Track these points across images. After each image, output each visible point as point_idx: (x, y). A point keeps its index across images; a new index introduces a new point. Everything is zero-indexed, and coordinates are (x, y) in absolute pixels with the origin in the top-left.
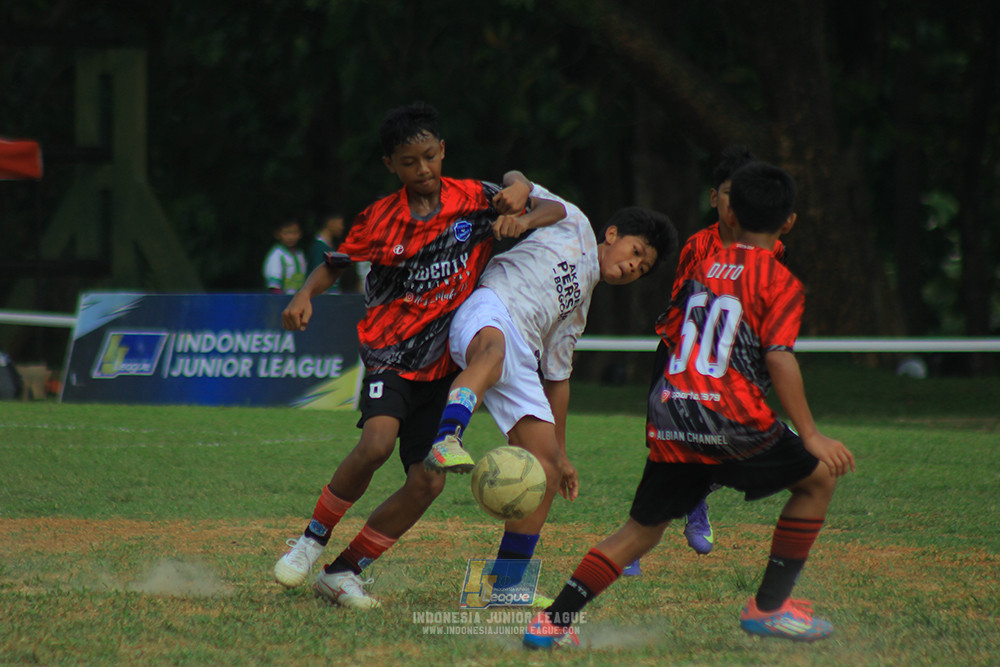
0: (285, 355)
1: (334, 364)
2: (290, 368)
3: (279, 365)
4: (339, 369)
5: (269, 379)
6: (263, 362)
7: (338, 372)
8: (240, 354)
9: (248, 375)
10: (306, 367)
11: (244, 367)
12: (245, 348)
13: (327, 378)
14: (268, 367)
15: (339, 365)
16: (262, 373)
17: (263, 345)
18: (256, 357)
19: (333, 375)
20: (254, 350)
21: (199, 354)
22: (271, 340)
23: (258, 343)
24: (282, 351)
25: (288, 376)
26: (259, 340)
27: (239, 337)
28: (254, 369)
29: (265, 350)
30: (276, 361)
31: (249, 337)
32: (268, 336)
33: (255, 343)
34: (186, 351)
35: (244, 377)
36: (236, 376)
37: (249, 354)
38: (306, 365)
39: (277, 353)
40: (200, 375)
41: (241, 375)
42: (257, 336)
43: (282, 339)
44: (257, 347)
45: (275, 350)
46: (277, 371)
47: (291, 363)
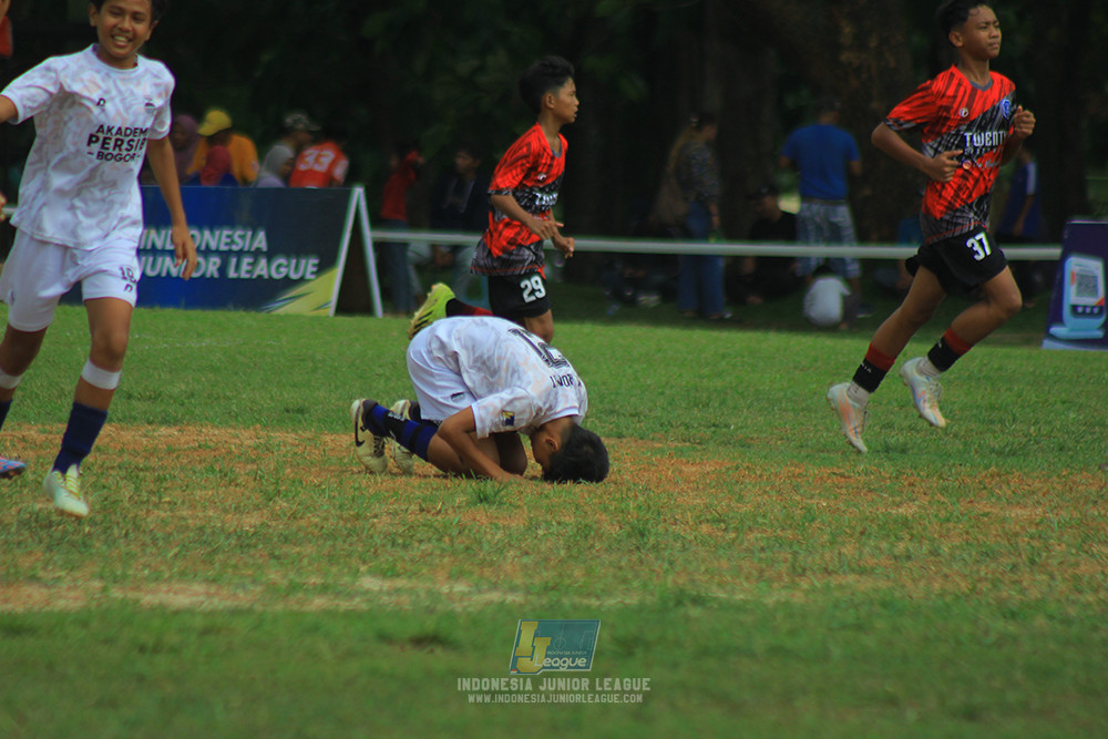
0: (257, 254)
1: (309, 264)
2: (262, 268)
3: (249, 264)
4: (315, 269)
5: (239, 280)
6: (233, 261)
7: (313, 273)
8: (206, 252)
9: (216, 275)
10: (280, 268)
11: (211, 267)
12: (213, 245)
13: (302, 280)
14: (238, 267)
15: (314, 266)
16: (232, 274)
17: (233, 242)
18: (225, 256)
19: (308, 276)
20: (223, 248)
21: (164, 252)
22: (242, 237)
23: (228, 241)
24: (253, 249)
25: (260, 277)
26: (229, 237)
27: (207, 233)
28: (223, 269)
29: (235, 248)
30: (247, 260)
31: (217, 233)
32: (239, 233)
33: (224, 240)
34: (149, 247)
35: (212, 277)
36: (203, 276)
37: (218, 252)
38: (279, 266)
39: (249, 252)
40: (164, 274)
41: (208, 276)
42: (226, 232)
43: (253, 236)
44: (227, 244)
45: (246, 249)
46: (248, 272)
47: (263, 262)
